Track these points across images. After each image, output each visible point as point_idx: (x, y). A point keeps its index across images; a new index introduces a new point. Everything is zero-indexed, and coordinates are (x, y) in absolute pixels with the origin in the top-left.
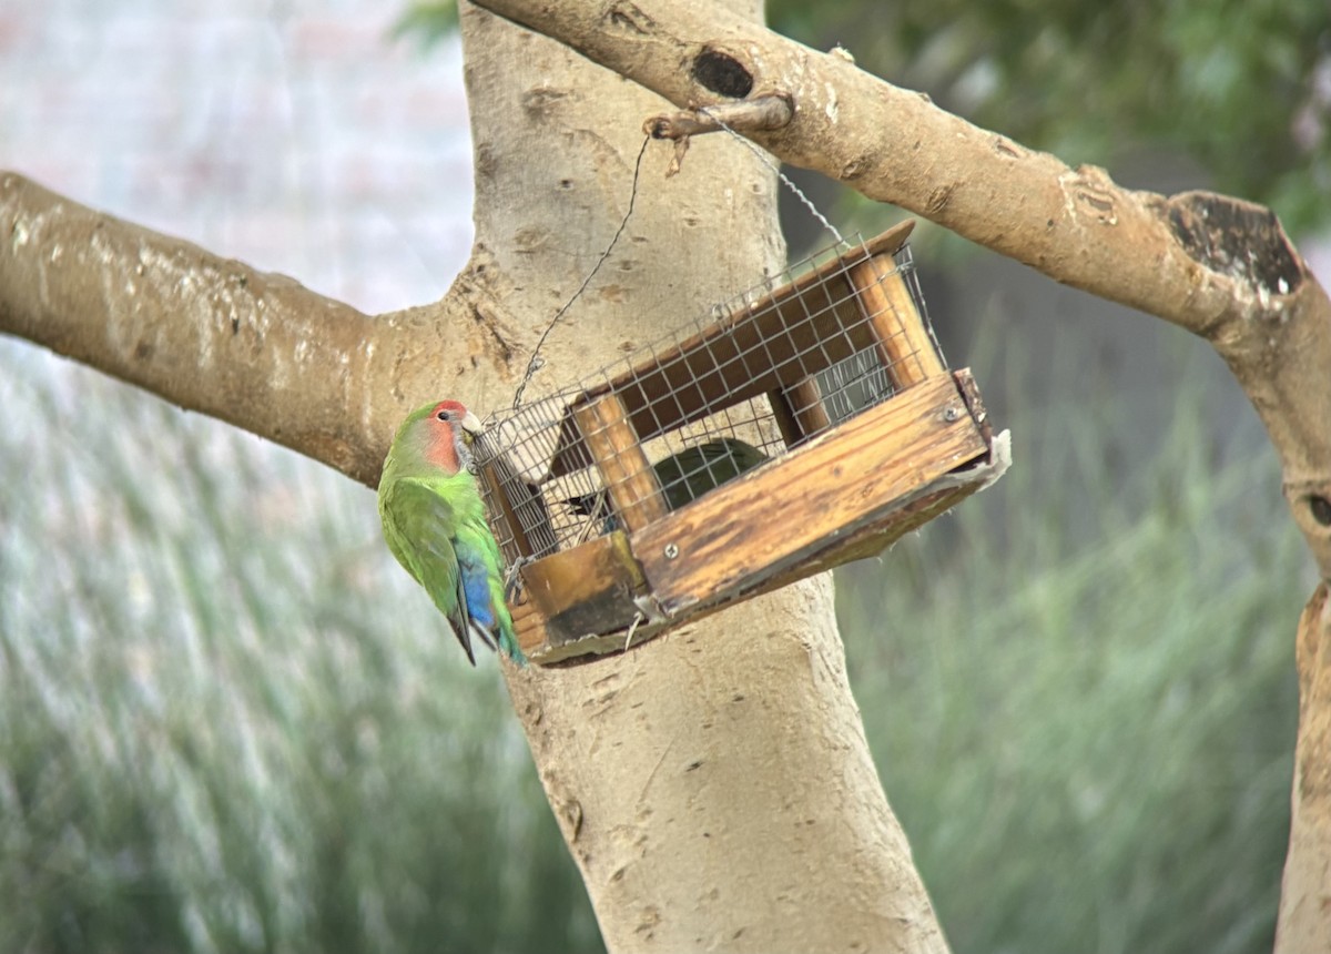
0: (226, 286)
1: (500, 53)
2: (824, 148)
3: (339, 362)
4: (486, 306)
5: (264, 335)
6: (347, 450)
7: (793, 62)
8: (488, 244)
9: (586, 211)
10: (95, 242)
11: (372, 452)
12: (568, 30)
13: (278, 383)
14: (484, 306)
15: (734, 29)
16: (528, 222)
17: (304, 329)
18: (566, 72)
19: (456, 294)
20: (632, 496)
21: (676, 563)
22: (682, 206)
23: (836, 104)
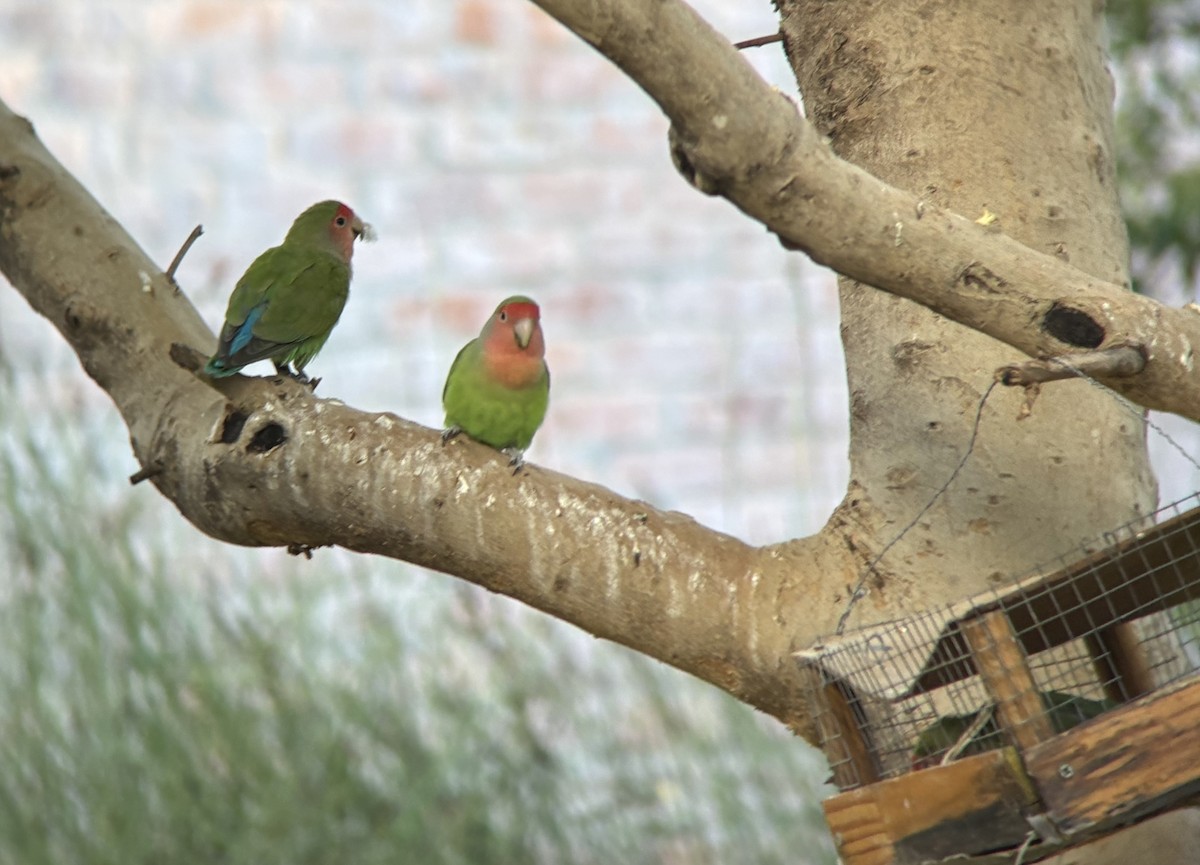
0: (630, 524)
1: (872, 313)
2: (1180, 393)
3: (728, 591)
4: (860, 537)
5: (662, 567)
6: (737, 674)
7: (1145, 316)
8: (862, 480)
9: (952, 450)
10: (522, 490)
11: (759, 676)
12: (923, 292)
13: (674, 611)
14: (858, 538)
15: (1085, 287)
16: (897, 460)
17: (697, 560)
18: (934, 327)
19: (832, 527)
20: (1023, 713)
21: (1070, 783)
22: (1048, 445)
23: (1191, 354)
